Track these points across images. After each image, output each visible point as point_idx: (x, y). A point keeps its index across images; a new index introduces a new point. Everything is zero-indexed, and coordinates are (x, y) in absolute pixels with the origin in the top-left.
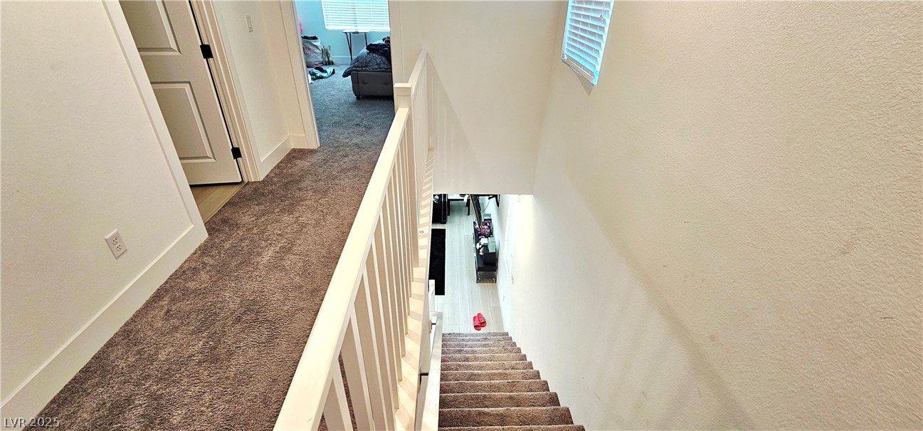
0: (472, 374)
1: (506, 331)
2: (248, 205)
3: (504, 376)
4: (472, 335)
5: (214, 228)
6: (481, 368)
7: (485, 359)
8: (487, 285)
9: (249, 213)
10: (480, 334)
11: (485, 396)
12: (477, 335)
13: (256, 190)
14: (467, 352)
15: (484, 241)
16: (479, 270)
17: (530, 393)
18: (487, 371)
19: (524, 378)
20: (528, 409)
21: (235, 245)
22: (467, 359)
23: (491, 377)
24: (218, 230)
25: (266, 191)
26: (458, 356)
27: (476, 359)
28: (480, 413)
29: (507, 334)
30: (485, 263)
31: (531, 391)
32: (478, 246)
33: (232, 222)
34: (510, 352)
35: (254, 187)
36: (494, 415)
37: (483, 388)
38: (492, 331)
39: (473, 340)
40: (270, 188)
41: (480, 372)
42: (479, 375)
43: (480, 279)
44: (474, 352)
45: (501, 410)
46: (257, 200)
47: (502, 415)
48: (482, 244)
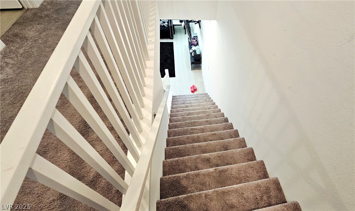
0: (190, 113)
1: (206, 92)
2: (32, 24)
3: (205, 112)
4: (191, 95)
5: (8, 40)
6: (194, 110)
7: (196, 106)
8: (197, 71)
9: (33, 30)
10: (194, 95)
11: (195, 122)
12: (192, 95)
13: (35, 14)
14: (188, 103)
15: (194, 48)
16: (192, 63)
17: (216, 119)
18: (196, 111)
19: (214, 112)
20: (214, 125)
21: (27, 51)
22: (187, 107)
23: (198, 113)
24: (12, 41)
25: (43, 15)
26: (183, 105)
27: (191, 106)
28: (192, 129)
29: (207, 94)
30: (195, 60)
31: (216, 117)
32: (191, 51)
33: (21, 36)
34: (208, 102)
35: (33, 12)
36: (199, 129)
37: (194, 118)
38: (200, 93)
39: (190, 98)
40: (45, 13)
41: (193, 112)
42: (193, 113)
43: (193, 69)
44: (191, 103)
45: (202, 127)
46: (37, 21)
47: (202, 129)
48: (193, 50)
